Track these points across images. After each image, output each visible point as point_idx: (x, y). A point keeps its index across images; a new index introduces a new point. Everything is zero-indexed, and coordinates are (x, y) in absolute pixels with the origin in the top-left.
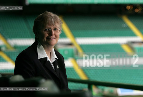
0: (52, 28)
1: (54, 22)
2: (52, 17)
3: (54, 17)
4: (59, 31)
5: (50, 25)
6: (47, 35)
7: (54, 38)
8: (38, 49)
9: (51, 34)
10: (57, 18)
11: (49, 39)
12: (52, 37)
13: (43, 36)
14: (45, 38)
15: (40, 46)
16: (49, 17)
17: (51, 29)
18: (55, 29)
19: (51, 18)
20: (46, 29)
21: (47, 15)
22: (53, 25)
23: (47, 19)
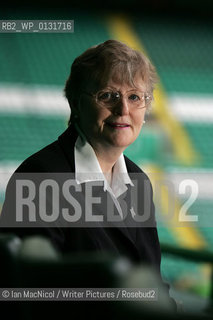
0: (124, 93)
1: (134, 74)
2: (129, 60)
3: (135, 59)
4: (144, 104)
5: (120, 83)
6: (107, 113)
7: (128, 126)
8: (76, 154)
9: (118, 110)
10: (143, 63)
11: (112, 125)
12: (120, 120)
13: (95, 114)
14: (101, 124)
15: (84, 145)
16: (120, 58)
17: (121, 95)
18: (133, 97)
19: (125, 62)
20: (107, 94)
21: (114, 52)
22: (128, 84)
23: (111, 64)
